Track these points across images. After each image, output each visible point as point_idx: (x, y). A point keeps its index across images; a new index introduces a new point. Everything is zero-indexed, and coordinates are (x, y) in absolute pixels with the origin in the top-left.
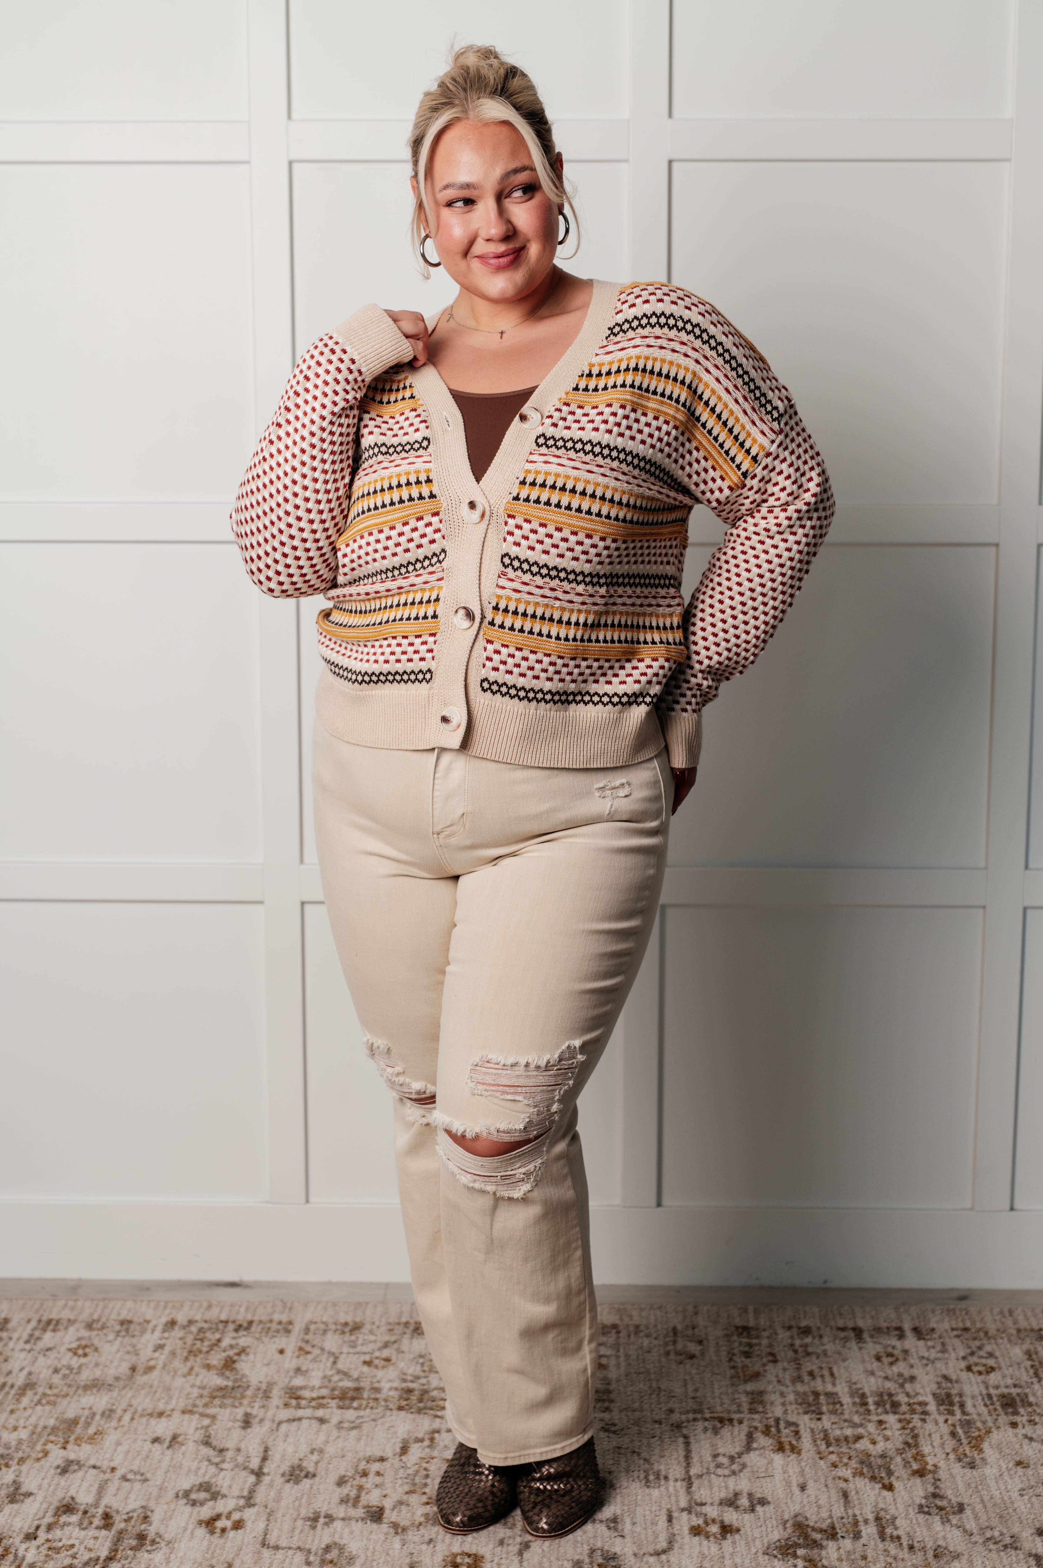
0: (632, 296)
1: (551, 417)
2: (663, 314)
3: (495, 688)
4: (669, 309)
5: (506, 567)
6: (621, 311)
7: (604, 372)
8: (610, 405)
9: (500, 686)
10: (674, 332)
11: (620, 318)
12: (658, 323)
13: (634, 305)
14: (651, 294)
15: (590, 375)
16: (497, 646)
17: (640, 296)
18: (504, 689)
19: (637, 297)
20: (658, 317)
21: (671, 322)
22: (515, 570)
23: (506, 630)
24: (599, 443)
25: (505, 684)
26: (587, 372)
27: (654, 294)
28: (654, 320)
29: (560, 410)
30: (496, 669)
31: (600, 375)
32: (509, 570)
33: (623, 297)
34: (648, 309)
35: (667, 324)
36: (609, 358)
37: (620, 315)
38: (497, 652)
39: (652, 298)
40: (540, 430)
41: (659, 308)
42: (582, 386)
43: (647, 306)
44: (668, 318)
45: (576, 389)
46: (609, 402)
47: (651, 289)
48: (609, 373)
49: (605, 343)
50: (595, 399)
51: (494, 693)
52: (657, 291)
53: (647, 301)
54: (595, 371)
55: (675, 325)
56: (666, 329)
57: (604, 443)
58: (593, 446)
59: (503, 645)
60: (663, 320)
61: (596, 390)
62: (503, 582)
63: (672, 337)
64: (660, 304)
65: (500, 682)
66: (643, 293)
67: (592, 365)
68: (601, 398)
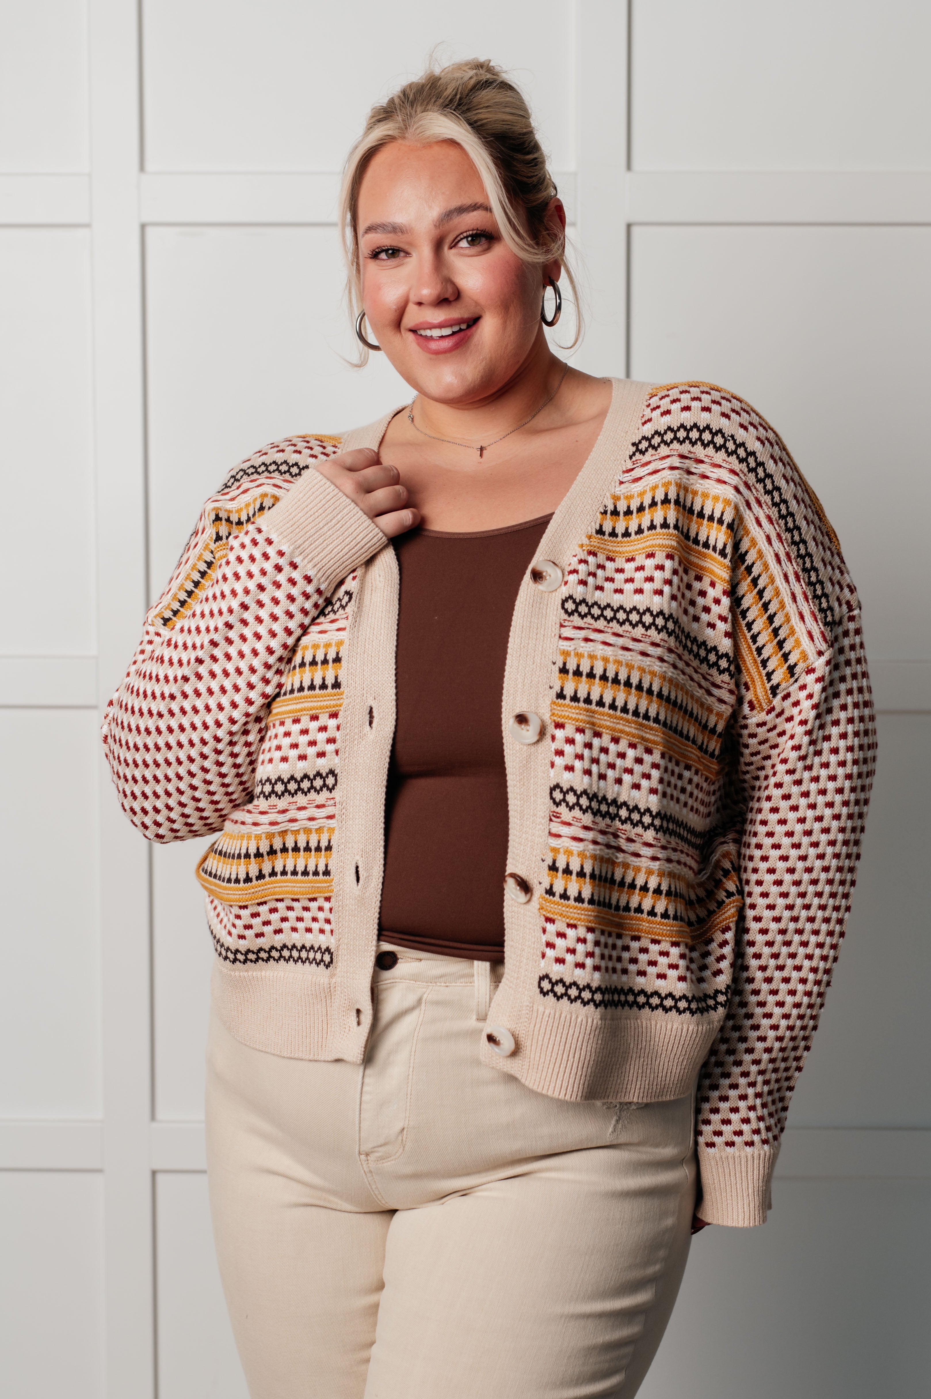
0: (667, 400)
1: (575, 571)
2: (708, 427)
3: (559, 989)
4: (718, 422)
5: (557, 804)
6: (650, 420)
7: (634, 508)
8: (651, 555)
9: (568, 987)
10: (722, 454)
11: (648, 430)
12: (700, 439)
13: (668, 412)
14: (694, 399)
15: (615, 513)
16: (560, 926)
17: (678, 400)
18: (573, 992)
19: (674, 401)
20: (701, 432)
21: (719, 440)
22: (571, 808)
23: (572, 902)
24: (648, 610)
25: (575, 984)
26: (610, 508)
27: (699, 399)
28: (694, 435)
29: (585, 562)
30: (560, 961)
31: (628, 512)
32: (563, 809)
33: (654, 401)
34: (687, 418)
35: (712, 442)
36: (638, 487)
37: (648, 425)
38: (562, 935)
39: (695, 404)
40: (564, 592)
41: (704, 419)
42: (607, 528)
43: (686, 414)
44: (714, 434)
45: (600, 532)
46: (649, 550)
47: (695, 392)
48: (641, 509)
49: (630, 466)
50: (627, 547)
51: (559, 998)
52: (704, 396)
53: (687, 408)
54: (622, 507)
55: (724, 446)
56: (710, 450)
57: (655, 610)
58: (642, 614)
59: (569, 925)
60: (707, 436)
61: (627, 534)
62: (556, 828)
63: (719, 461)
64: (705, 415)
65: (568, 980)
66: (683, 396)
67: (616, 498)
68: (637, 545)
